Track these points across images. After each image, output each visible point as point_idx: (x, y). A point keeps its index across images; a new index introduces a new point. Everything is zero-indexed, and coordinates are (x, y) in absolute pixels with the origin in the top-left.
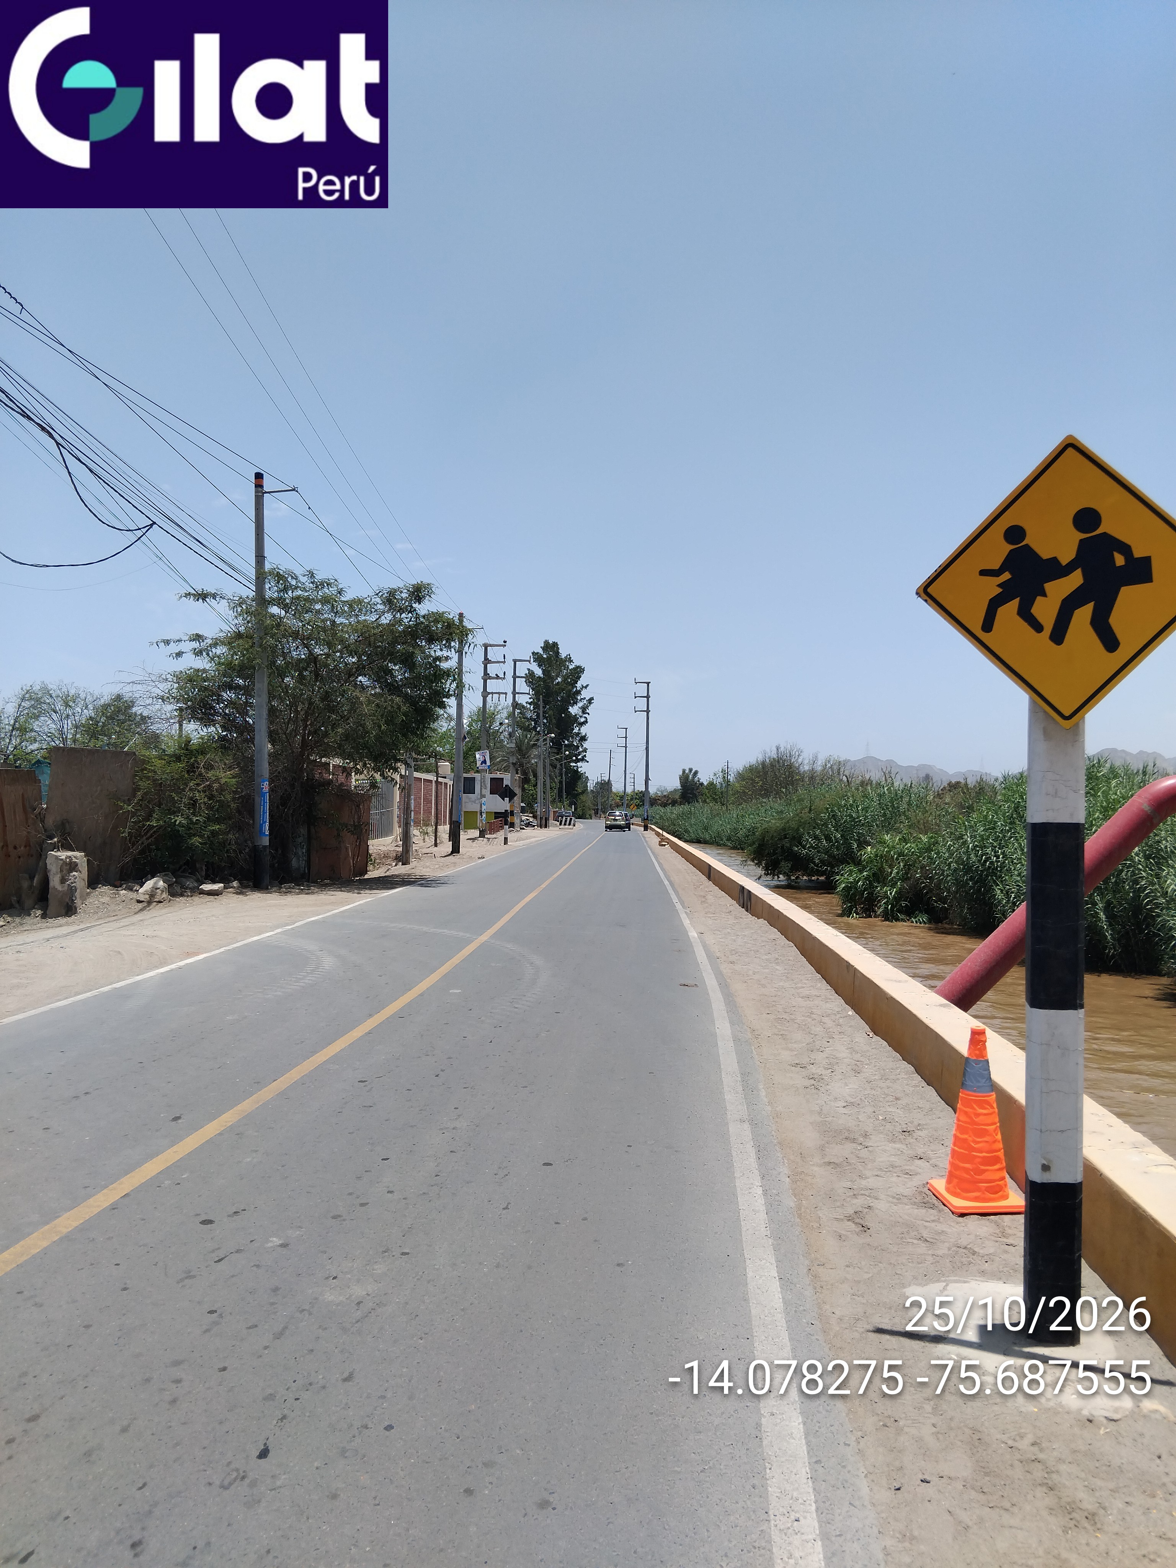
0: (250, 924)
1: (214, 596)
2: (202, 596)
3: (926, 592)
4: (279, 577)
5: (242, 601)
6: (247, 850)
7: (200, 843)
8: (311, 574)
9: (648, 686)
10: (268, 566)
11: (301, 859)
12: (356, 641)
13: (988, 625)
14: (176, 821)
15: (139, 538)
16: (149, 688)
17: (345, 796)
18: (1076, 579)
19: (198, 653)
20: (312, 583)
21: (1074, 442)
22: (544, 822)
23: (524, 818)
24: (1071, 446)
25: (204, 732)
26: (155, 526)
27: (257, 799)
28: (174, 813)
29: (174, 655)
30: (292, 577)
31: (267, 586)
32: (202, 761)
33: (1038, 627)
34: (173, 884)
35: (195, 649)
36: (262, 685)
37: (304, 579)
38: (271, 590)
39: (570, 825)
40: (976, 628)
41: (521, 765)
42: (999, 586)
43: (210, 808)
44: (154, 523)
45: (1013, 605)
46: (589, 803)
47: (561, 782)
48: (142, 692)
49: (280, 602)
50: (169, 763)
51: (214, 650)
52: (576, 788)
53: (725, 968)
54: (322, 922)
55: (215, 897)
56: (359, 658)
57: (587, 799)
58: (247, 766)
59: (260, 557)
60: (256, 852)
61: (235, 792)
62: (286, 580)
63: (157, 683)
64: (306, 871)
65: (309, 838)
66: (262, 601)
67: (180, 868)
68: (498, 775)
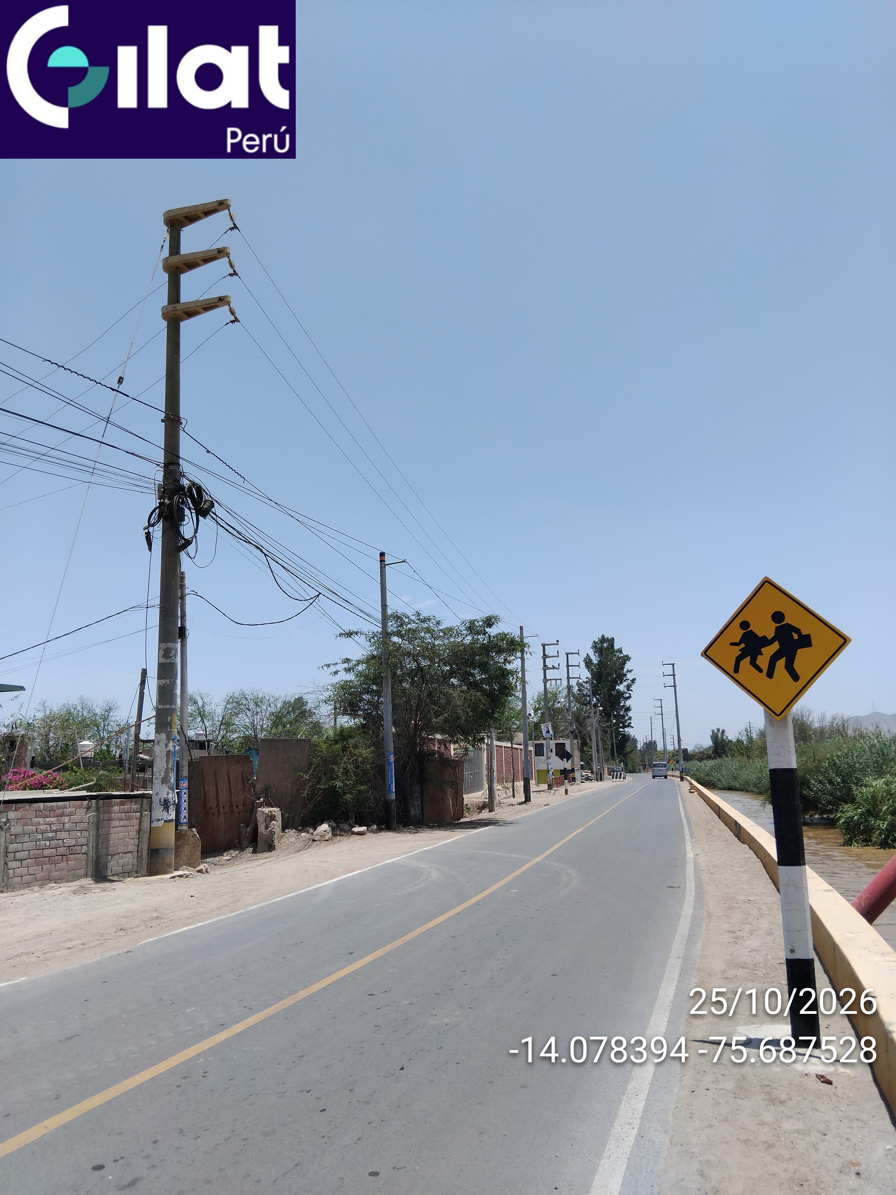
0: (385, 853)
1: (356, 633)
2: (349, 634)
3: (705, 654)
4: (397, 617)
5: (374, 635)
6: (381, 803)
7: (351, 798)
8: (418, 614)
9: (673, 666)
10: (389, 612)
11: (417, 809)
12: (448, 655)
13: (736, 670)
14: (337, 784)
15: (311, 604)
16: (318, 696)
17: (445, 762)
18: (776, 646)
19: (348, 670)
20: (418, 619)
21: (768, 580)
22: (599, 776)
23: (584, 774)
24: (766, 582)
25: (352, 723)
26: (320, 595)
27: (386, 766)
28: (334, 779)
29: (333, 673)
30: (406, 617)
31: (390, 624)
32: (351, 742)
33: (760, 670)
34: (334, 828)
35: (345, 668)
36: (388, 690)
37: (413, 618)
38: (392, 626)
39: (620, 778)
40: (731, 671)
41: (580, 732)
42: (739, 650)
43: (356, 775)
44: (320, 593)
45: (748, 659)
46: (638, 760)
47: (612, 744)
48: (313, 699)
49: (398, 634)
50: (331, 745)
51: (357, 668)
52: (625, 749)
53: (705, 877)
54: (432, 850)
55: (362, 836)
56: (451, 666)
57: (636, 758)
58: (379, 745)
59: (384, 606)
60: (387, 804)
61: (372, 763)
62: (401, 619)
63: (322, 692)
64: (421, 818)
65: (422, 793)
66: (386, 634)
67: (339, 816)
68: (561, 741)
